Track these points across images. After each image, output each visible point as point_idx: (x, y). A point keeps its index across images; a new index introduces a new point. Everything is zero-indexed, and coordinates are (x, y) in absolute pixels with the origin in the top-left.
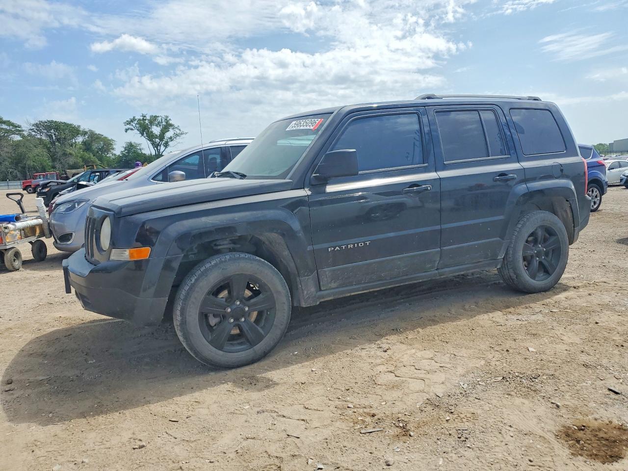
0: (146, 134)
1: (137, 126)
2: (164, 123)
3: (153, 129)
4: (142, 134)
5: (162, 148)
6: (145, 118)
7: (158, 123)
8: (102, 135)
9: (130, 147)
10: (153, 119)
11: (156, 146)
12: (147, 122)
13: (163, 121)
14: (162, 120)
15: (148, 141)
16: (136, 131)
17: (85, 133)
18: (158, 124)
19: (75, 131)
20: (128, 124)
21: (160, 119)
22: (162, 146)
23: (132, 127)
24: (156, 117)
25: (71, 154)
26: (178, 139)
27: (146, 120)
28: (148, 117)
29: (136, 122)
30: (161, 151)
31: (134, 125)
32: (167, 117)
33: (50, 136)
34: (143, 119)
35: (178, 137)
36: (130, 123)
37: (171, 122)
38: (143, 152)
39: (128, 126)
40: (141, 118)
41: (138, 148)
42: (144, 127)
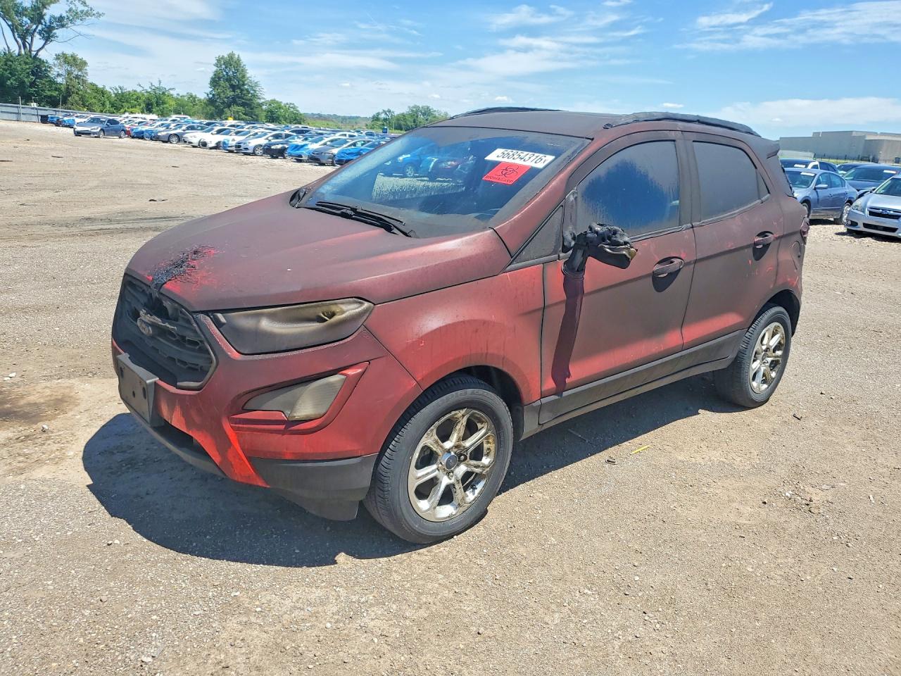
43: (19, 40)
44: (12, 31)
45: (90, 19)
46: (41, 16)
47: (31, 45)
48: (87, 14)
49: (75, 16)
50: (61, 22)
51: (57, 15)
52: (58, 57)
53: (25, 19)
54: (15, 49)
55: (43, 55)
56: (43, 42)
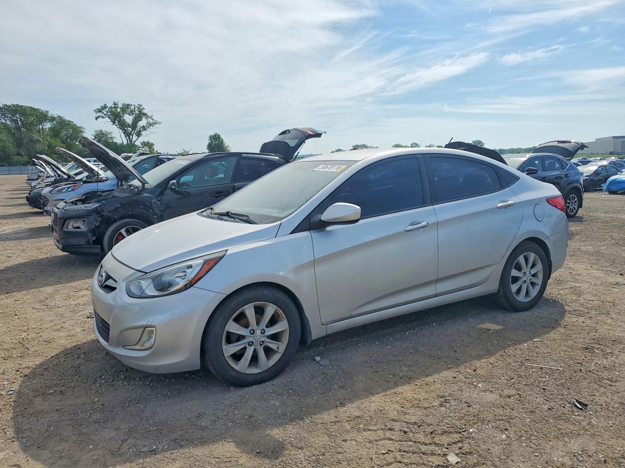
0: (118, 122)
1: (109, 114)
2: (137, 112)
3: (125, 118)
4: (114, 123)
5: (135, 138)
6: (117, 106)
7: (131, 111)
8: (72, 122)
9: (101, 136)
10: (126, 108)
11: (128, 135)
12: (119, 110)
13: (136, 110)
14: (134, 109)
15: (120, 130)
16: (107, 119)
17: (53, 119)
18: (132, 113)
19: (43, 117)
20: (99, 112)
21: (132, 107)
22: (134, 135)
23: (103, 115)
24: (128, 106)
25: (38, 140)
26: (152, 129)
27: (117, 108)
28: (120, 105)
29: (107, 109)
30: (133, 140)
31: (105, 112)
32: (141, 106)
33: (16, 122)
34: (115, 107)
35: (151, 127)
36: (101, 111)
37: (145, 111)
38: (115, 141)
39: (99, 114)
40: (113, 106)
41: (109, 136)
42: (115, 115)
43: (127, 137)
44: (124, 133)
45: (156, 126)
46: (136, 126)
47: (132, 139)
48: (155, 123)
49: (151, 125)
50: (144, 128)
51: (142, 126)
52: (142, 144)
53: (129, 129)
54: (125, 142)
55: (136, 143)
56: (137, 137)
